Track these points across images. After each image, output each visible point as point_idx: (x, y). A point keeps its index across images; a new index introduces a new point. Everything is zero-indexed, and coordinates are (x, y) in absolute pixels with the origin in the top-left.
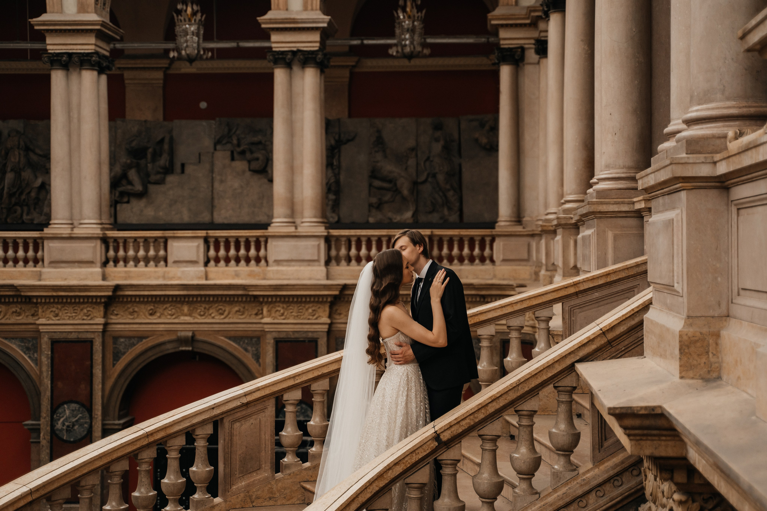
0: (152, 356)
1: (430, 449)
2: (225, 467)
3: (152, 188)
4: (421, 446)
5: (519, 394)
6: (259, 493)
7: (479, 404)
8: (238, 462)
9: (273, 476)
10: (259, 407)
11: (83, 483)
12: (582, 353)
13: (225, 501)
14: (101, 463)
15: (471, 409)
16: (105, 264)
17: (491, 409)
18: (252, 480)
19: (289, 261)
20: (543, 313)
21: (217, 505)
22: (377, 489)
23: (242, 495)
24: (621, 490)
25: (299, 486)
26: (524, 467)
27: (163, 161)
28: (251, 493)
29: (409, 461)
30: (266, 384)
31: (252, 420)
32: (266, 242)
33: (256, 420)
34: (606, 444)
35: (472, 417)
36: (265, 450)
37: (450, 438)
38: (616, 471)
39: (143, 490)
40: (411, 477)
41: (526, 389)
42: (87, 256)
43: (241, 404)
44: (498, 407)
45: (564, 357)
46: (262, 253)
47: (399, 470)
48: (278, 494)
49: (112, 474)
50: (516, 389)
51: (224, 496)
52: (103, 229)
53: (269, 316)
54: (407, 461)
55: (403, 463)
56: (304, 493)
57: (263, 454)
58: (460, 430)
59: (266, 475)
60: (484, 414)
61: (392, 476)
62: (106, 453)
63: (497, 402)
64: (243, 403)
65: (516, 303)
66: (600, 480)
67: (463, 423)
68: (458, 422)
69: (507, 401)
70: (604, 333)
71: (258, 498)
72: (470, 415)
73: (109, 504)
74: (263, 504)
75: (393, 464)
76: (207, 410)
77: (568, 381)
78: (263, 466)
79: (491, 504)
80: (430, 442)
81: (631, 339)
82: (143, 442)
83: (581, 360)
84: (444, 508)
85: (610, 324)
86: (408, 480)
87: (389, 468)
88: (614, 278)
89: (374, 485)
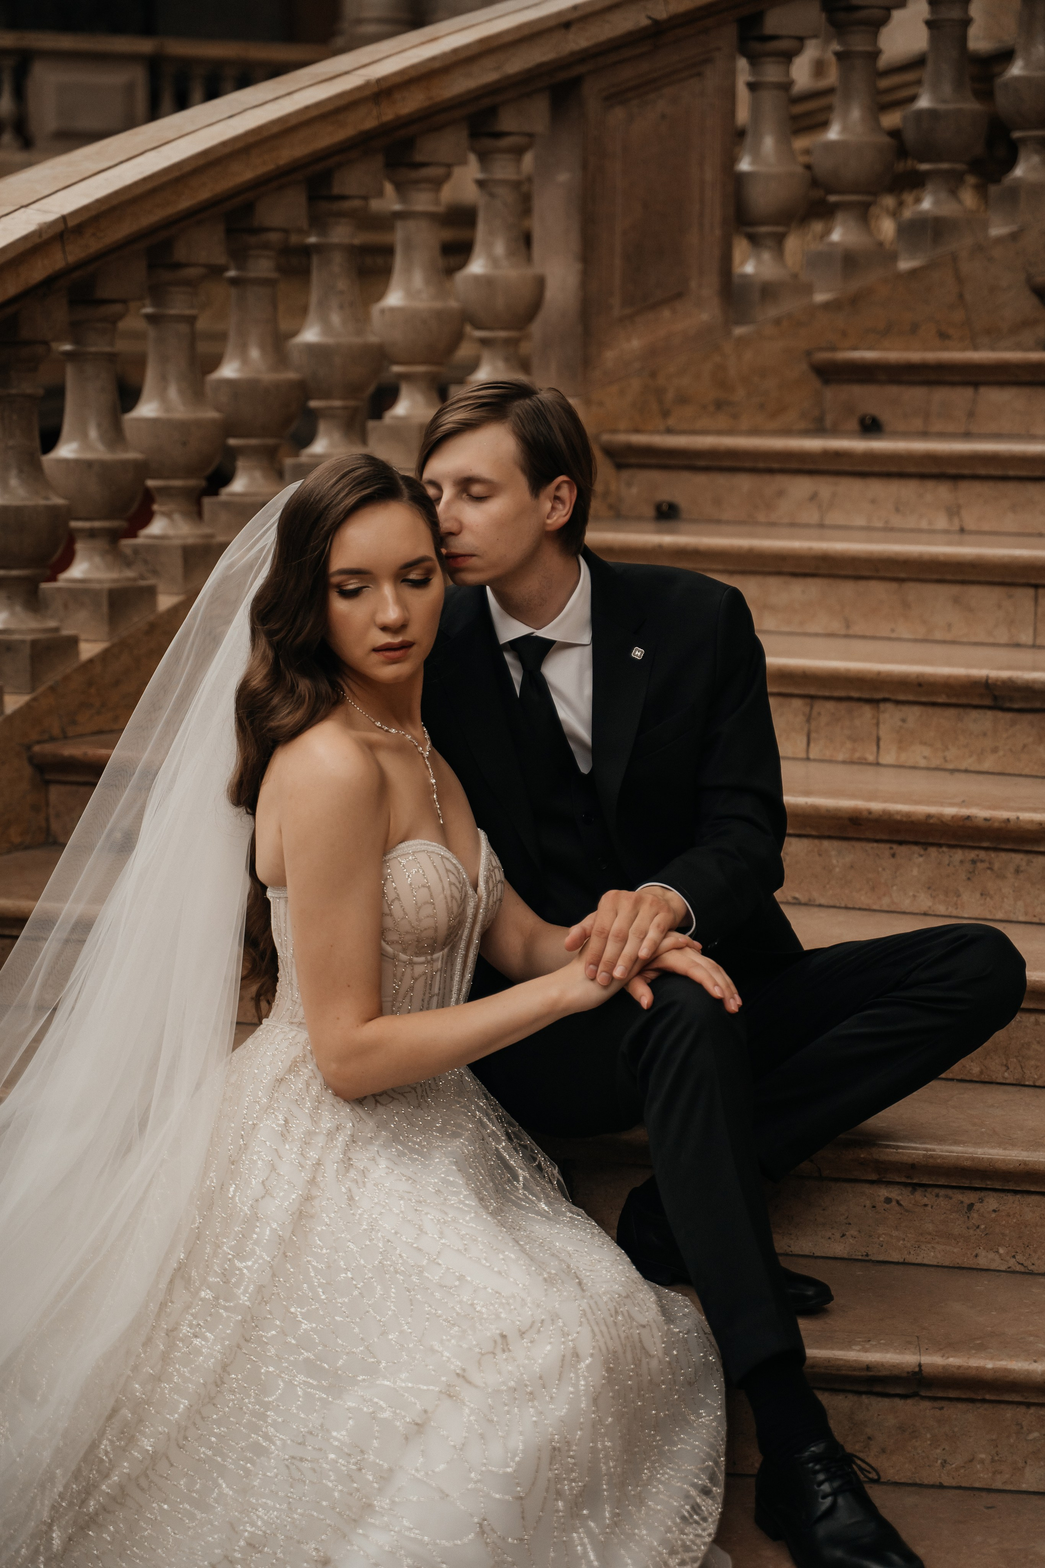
2: (584, 273)
6: (685, 381)
8: (618, 260)
18: (663, 332)
23: (636, 384)
25: (804, 366)
28: (661, 381)
31: (663, 102)
33: (675, 101)
43: (648, 22)
51: (579, 382)
56: (819, 392)
59: (705, 316)
64: (655, 22)
71: (683, 400)
74: (699, 425)
76: (549, 31)
78: (693, 284)
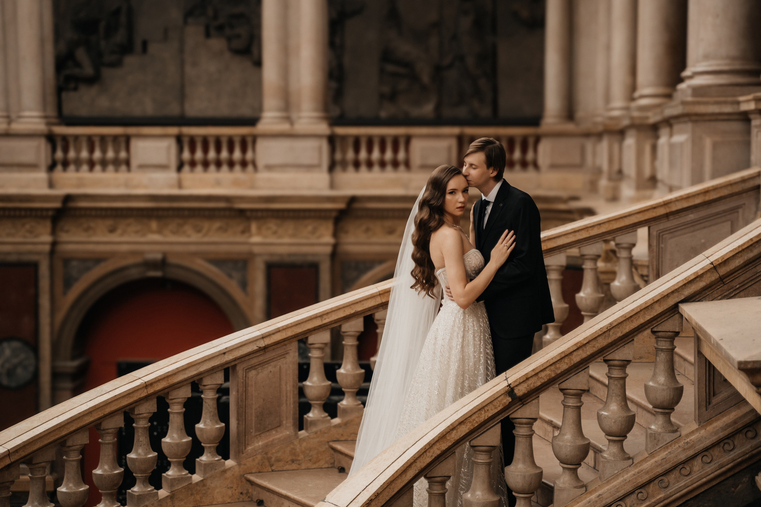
0: (112, 283)
1: (502, 406)
2: (238, 424)
3: (106, 72)
4: (491, 402)
5: (610, 340)
6: (279, 454)
7: (562, 353)
8: (254, 418)
9: (296, 435)
10: (280, 351)
11: (69, 443)
12: (687, 292)
13: (239, 464)
14: (92, 419)
15: (552, 359)
16: (51, 168)
17: (576, 358)
18: (271, 439)
19: (284, 167)
20: (624, 239)
21: (230, 469)
22: (438, 452)
23: (259, 457)
24: (732, 455)
25: (327, 446)
26: (615, 428)
27: (120, 37)
28: (269, 455)
29: (477, 420)
30: (288, 325)
31: (271, 367)
32: (254, 142)
33: (275, 367)
34: (715, 401)
35: (552, 368)
36: (287, 404)
37: (526, 392)
38: (726, 432)
39: (140, 451)
40: (479, 438)
41: (619, 334)
42: (28, 157)
43: (257, 348)
44: (584, 355)
45: (665, 297)
46: (249, 155)
47: (464, 430)
48: (302, 456)
49: (104, 432)
50: (607, 334)
51: (237, 458)
52: (49, 124)
53: (259, 233)
54: (474, 420)
55: (470, 422)
56: (333, 455)
57: (284, 408)
58: (539, 384)
59: (288, 433)
60: (567, 364)
61: (457, 438)
62: (97, 407)
63: (583, 350)
64: (260, 347)
65: (593, 226)
66: (707, 443)
67: (543, 374)
68: (536, 374)
69: (595, 349)
70: (715, 268)
71: (278, 460)
72: (551, 365)
73: (101, 468)
74: (285, 468)
75: (457, 423)
76: (217, 356)
77: (670, 325)
78: (284, 422)
79: (574, 471)
80: (502, 397)
81: (748, 275)
82: (140, 394)
83: (686, 300)
84: (518, 475)
85: (722, 257)
86: (474, 443)
87: (452, 428)
88: (713, 196)
89: (435, 448)
